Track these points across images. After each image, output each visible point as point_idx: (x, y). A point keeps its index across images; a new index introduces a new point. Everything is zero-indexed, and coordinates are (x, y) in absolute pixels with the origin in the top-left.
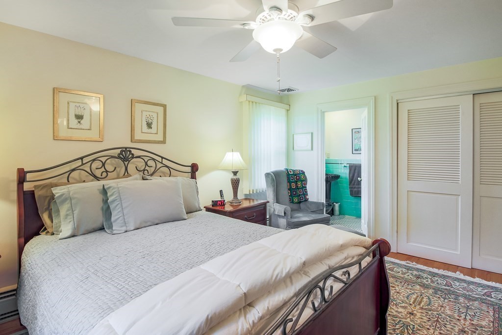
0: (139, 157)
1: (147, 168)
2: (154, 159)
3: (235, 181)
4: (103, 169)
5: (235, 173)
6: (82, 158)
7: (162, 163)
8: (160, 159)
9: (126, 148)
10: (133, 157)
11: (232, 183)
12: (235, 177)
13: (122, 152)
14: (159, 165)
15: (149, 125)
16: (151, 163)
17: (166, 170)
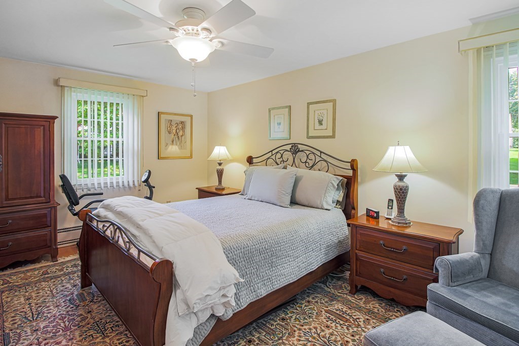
0: (302, 151)
1: (308, 161)
2: (314, 153)
3: (401, 189)
4: (281, 159)
5: (401, 178)
6: (272, 151)
7: (320, 157)
8: (319, 153)
9: (295, 144)
10: (299, 151)
11: (395, 191)
12: (401, 184)
13: (292, 146)
14: (318, 159)
15: (320, 122)
16: (311, 156)
17: (324, 164)
